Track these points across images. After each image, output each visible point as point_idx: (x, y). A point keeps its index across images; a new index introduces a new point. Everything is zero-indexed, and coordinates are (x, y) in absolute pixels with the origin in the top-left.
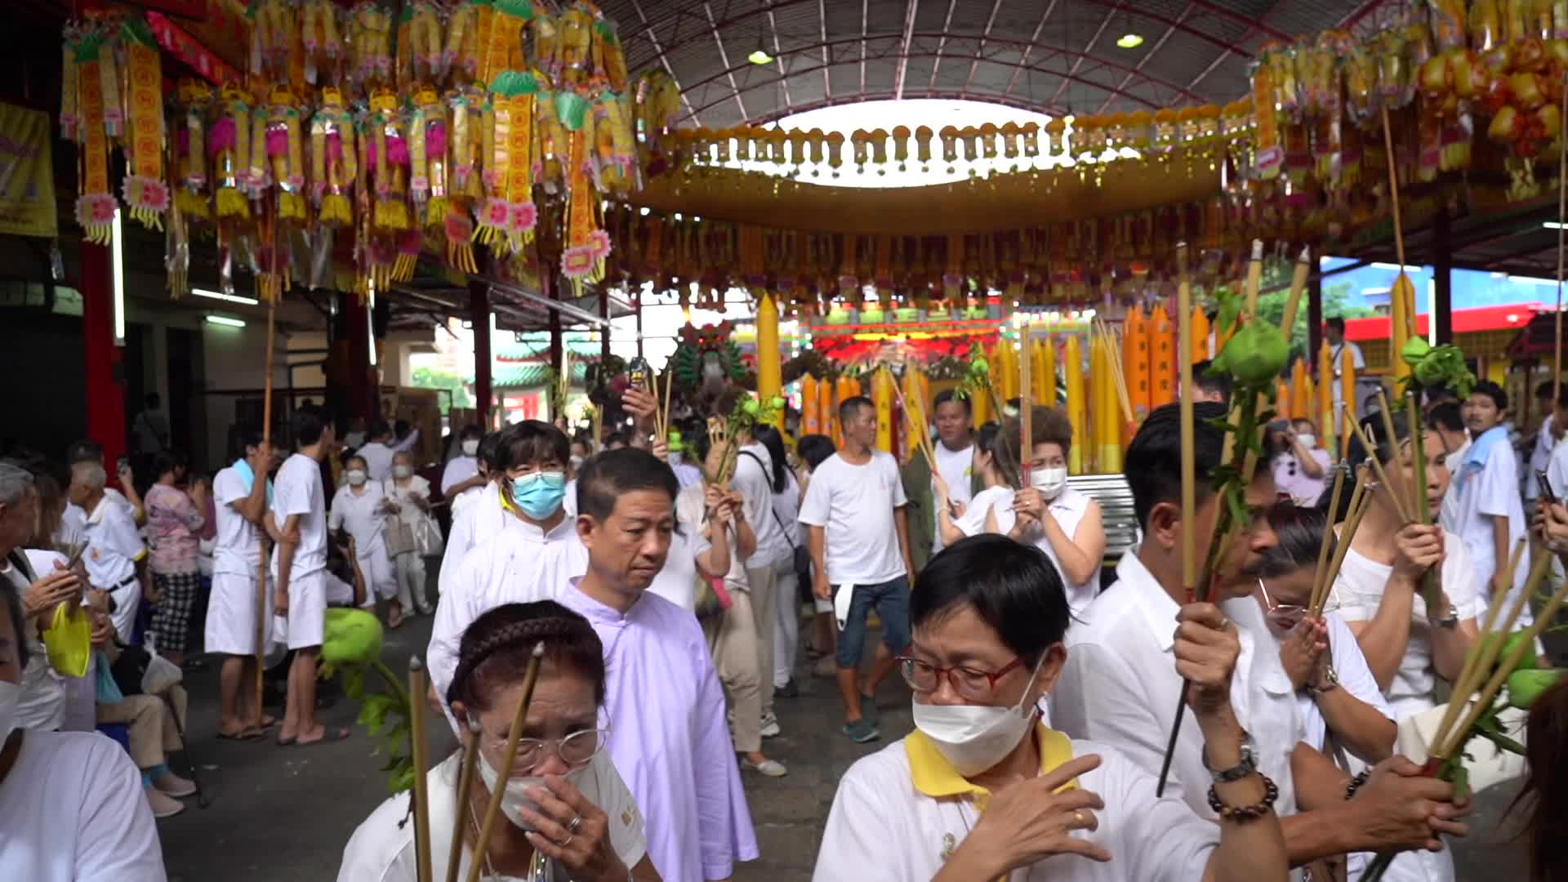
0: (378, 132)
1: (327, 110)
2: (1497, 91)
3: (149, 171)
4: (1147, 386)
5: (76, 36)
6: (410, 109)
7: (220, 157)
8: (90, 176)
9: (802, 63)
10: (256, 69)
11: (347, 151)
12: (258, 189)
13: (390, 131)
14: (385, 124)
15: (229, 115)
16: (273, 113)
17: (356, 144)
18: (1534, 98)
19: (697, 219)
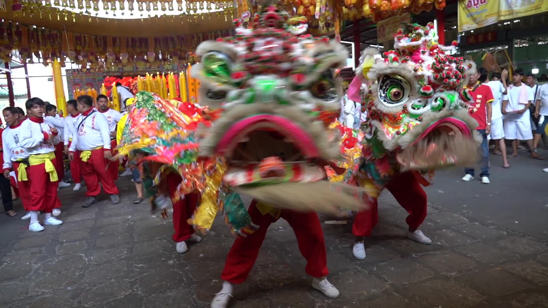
18: (307, 4)
19: (43, 28)
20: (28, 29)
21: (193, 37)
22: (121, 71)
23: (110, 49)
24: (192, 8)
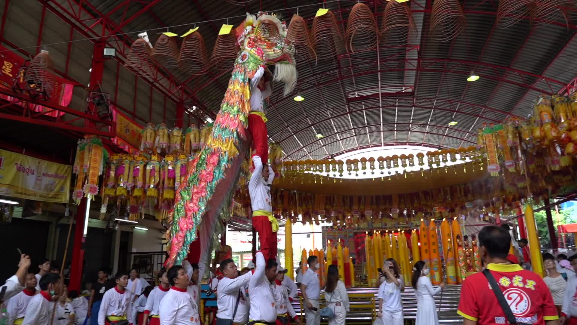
0: (166, 167)
1: (152, 162)
2: (565, 137)
3: (93, 182)
4: (428, 252)
5: (81, 144)
6: (177, 160)
7: (120, 177)
8: (78, 184)
9: (346, 135)
10: (142, 150)
11: (157, 174)
12: (130, 187)
13: (170, 168)
14: (168, 165)
15: (123, 164)
16: (136, 163)
17: (160, 172)
20: (289, 193)
21: (439, 191)
22: (370, 227)
23: (355, 207)
24: (434, 161)
